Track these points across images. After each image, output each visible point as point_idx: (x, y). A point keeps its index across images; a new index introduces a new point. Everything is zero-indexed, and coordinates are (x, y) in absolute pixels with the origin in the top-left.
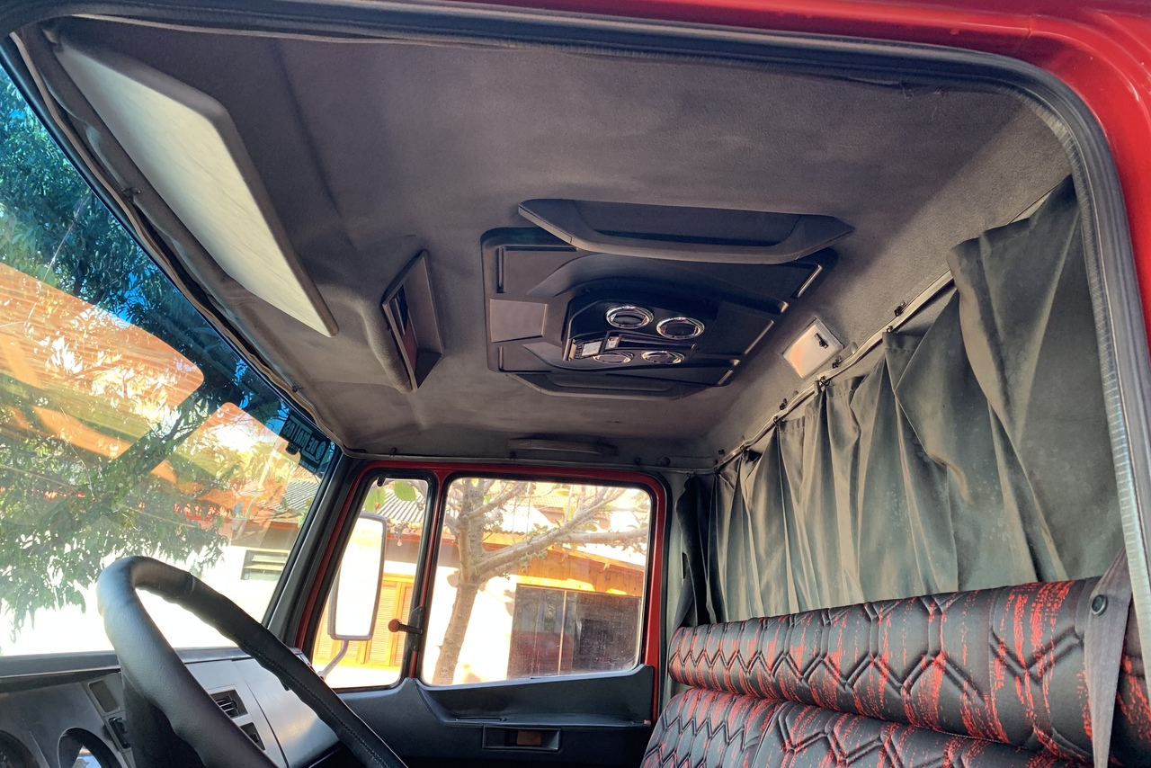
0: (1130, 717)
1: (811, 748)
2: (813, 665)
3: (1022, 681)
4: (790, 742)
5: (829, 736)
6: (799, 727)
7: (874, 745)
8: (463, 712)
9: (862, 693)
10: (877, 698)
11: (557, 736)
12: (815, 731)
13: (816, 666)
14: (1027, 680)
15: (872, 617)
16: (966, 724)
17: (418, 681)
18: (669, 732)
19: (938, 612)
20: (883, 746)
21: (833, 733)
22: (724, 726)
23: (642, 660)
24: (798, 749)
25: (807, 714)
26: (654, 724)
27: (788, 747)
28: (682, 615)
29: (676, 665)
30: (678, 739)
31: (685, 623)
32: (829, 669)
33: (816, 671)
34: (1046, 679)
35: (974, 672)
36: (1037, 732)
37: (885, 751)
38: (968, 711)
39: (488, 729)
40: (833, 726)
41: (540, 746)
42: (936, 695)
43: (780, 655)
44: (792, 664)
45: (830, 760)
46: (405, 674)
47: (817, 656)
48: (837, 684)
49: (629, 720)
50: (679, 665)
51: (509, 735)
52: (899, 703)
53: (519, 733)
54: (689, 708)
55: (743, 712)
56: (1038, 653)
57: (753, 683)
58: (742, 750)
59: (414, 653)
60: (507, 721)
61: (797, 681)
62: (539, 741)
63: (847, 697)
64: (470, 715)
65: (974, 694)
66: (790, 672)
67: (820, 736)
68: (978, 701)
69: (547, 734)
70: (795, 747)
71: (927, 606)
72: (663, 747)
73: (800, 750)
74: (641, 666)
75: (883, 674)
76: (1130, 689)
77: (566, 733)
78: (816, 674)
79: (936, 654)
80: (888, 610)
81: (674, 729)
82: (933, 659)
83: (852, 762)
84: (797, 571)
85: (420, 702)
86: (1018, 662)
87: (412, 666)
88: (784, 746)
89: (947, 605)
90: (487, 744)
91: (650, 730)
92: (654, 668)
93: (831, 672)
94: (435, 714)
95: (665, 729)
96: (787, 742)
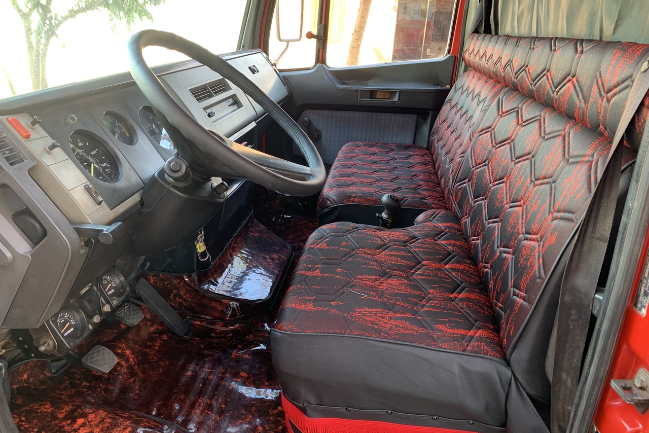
0: (638, 129)
1: (510, 115)
2: (521, 71)
3: (603, 100)
4: (502, 111)
5: (519, 110)
6: (508, 103)
7: (537, 118)
8: (348, 82)
9: (538, 90)
10: (544, 95)
11: (398, 94)
12: (515, 106)
13: (522, 72)
14: (605, 99)
15: (553, 48)
16: (576, 117)
17: (324, 65)
18: (457, 93)
19: (582, 52)
20: (541, 119)
21: (522, 109)
22: (479, 95)
23: (449, 53)
24: (504, 115)
25: (514, 97)
26: (451, 87)
27: (500, 113)
28: (475, 25)
29: (467, 56)
30: (460, 97)
31: (476, 31)
32: (527, 75)
33: (521, 75)
34: (613, 101)
35: (585, 89)
36: (602, 127)
37: (540, 123)
38: (578, 110)
39: (361, 90)
40: (523, 105)
41: (389, 99)
42: (567, 99)
43: (508, 62)
44: (512, 68)
45: (516, 123)
46: (317, 62)
47: (523, 66)
48: (529, 84)
49: (438, 85)
50: (468, 57)
51: (372, 93)
52: (552, 99)
53: (378, 92)
54: (467, 82)
55: (489, 89)
56: (612, 86)
57: (496, 74)
58: (481, 111)
59: (321, 50)
60: (372, 86)
61: (513, 78)
62: (388, 96)
63: (532, 91)
64: (352, 83)
65: (583, 101)
66: (511, 72)
67: (516, 109)
68: (583, 104)
69: (392, 93)
70: (504, 114)
71: (578, 47)
72: (453, 101)
73: (505, 115)
74: (448, 56)
75: (549, 82)
76: (643, 114)
77: (402, 92)
78: (521, 76)
79: (573, 76)
80: (562, 45)
81: (459, 92)
82: (571, 79)
83: (525, 125)
84: (540, 5)
85: (326, 77)
86: (604, 88)
87: (321, 57)
88: (499, 112)
89: (588, 48)
90: (360, 98)
91: (448, 91)
92: (455, 57)
93: (528, 77)
94: (333, 83)
95: (455, 92)
96: (500, 110)
